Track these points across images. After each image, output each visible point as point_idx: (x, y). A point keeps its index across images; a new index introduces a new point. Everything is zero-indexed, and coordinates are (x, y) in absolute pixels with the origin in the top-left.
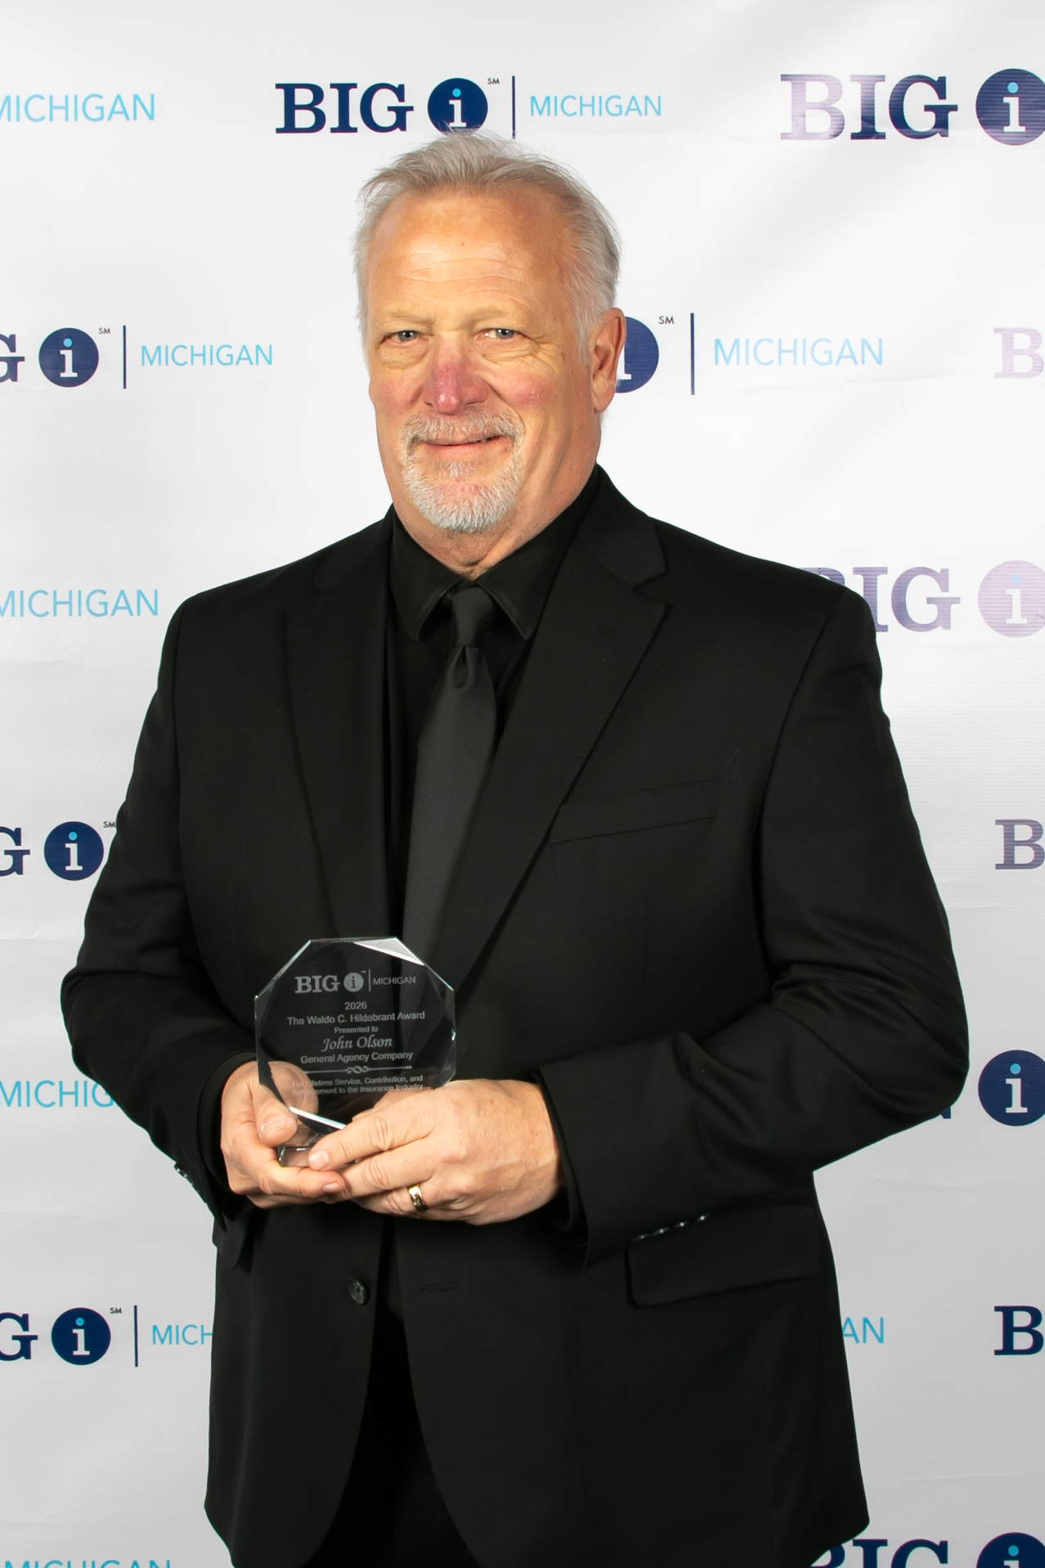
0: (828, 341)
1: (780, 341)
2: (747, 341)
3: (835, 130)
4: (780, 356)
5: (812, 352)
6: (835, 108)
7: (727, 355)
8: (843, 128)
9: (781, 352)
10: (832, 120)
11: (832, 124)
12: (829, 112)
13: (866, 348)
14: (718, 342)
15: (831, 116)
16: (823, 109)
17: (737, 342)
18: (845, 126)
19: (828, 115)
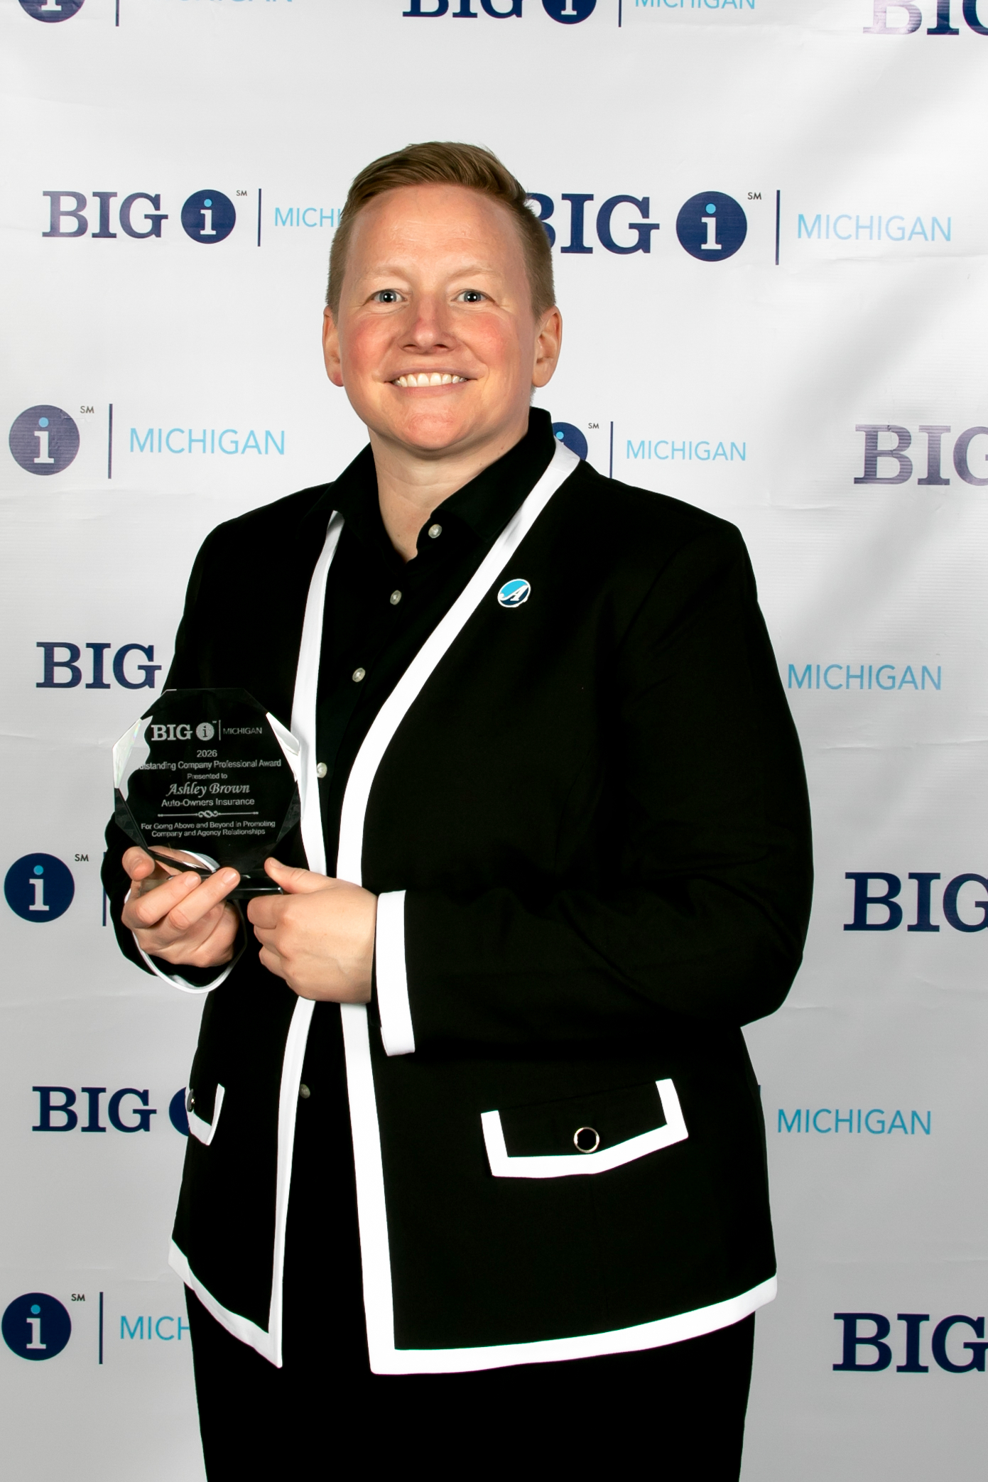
0: (902, 219)
1: (858, 217)
2: (828, 216)
3: (912, 26)
4: (857, 232)
5: (887, 229)
6: (914, 6)
7: (809, 229)
8: (920, 24)
9: (858, 227)
10: (911, 17)
11: (910, 20)
12: (908, 9)
13: (936, 225)
14: (801, 217)
15: (910, 13)
16: (903, 6)
17: (818, 217)
18: (922, 23)
19: (907, 11)
